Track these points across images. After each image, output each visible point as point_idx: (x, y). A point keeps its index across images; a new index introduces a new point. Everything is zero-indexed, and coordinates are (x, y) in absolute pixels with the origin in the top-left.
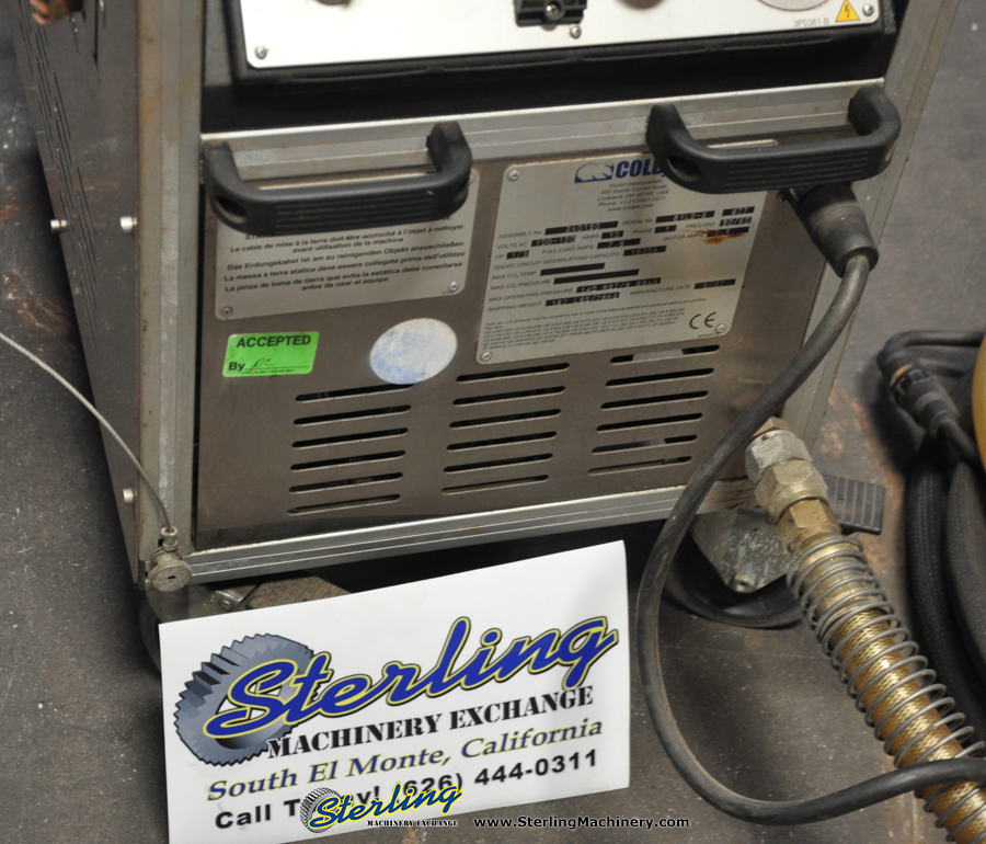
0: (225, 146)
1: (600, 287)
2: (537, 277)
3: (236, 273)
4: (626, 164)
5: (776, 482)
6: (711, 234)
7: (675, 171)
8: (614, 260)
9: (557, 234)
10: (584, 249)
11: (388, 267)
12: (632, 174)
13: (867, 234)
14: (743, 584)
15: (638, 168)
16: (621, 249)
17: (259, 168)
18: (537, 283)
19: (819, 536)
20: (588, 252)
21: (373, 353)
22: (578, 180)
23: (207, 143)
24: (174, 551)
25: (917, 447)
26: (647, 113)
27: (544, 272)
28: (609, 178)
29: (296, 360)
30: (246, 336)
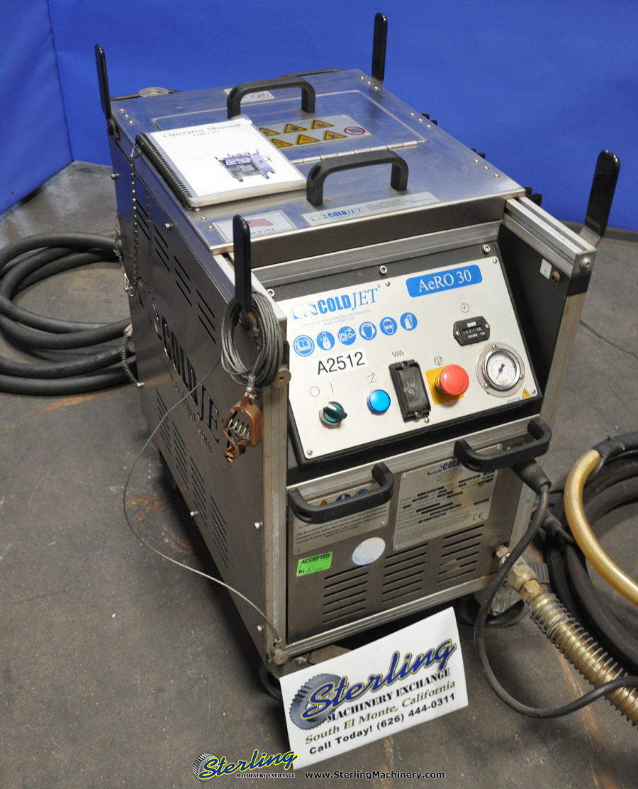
0: (297, 490)
1: (439, 512)
2: (415, 513)
3: (300, 536)
4: (447, 464)
5: (516, 576)
6: (479, 483)
7: (471, 466)
8: (444, 501)
9: (422, 496)
10: (433, 499)
11: (359, 521)
12: (449, 467)
13: (545, 476)
14: (496, 612)
15: (451, 465)
16: (446, 496)
17: (309, 495)
18: (415, 515)
19: (539, 595)
20: (434, 500)
21: (353, 555)
22: (429, 474)
23: (289, 490)
24: (280, 648)
25: (544, 538)
26: (454, 444)
27: (417, 511)
28: (440, 471)
29: (324, 564)
30: (305, 559)
